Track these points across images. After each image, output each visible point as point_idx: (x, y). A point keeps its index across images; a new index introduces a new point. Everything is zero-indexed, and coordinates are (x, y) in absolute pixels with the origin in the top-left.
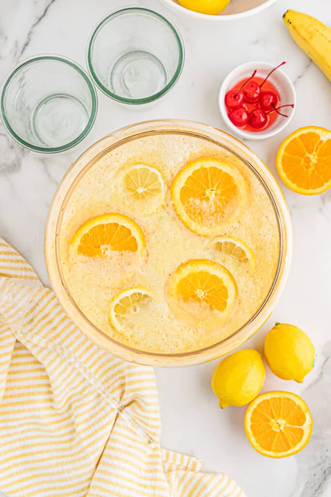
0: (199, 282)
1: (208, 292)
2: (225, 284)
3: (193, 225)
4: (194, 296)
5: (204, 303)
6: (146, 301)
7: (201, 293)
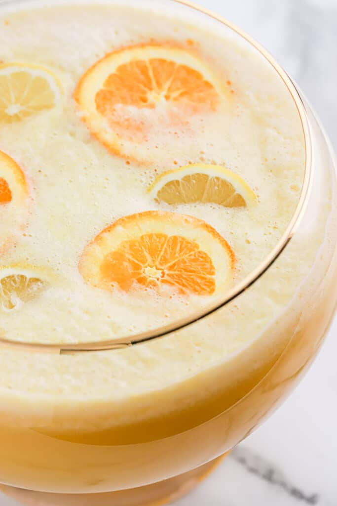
0: (146, 253)
1: (171, 268)
2: (202, 248)
3: (128, 147)
4: (142, 281)
5: (165, 288)
6: (35, 289)
7: (156, 273)
